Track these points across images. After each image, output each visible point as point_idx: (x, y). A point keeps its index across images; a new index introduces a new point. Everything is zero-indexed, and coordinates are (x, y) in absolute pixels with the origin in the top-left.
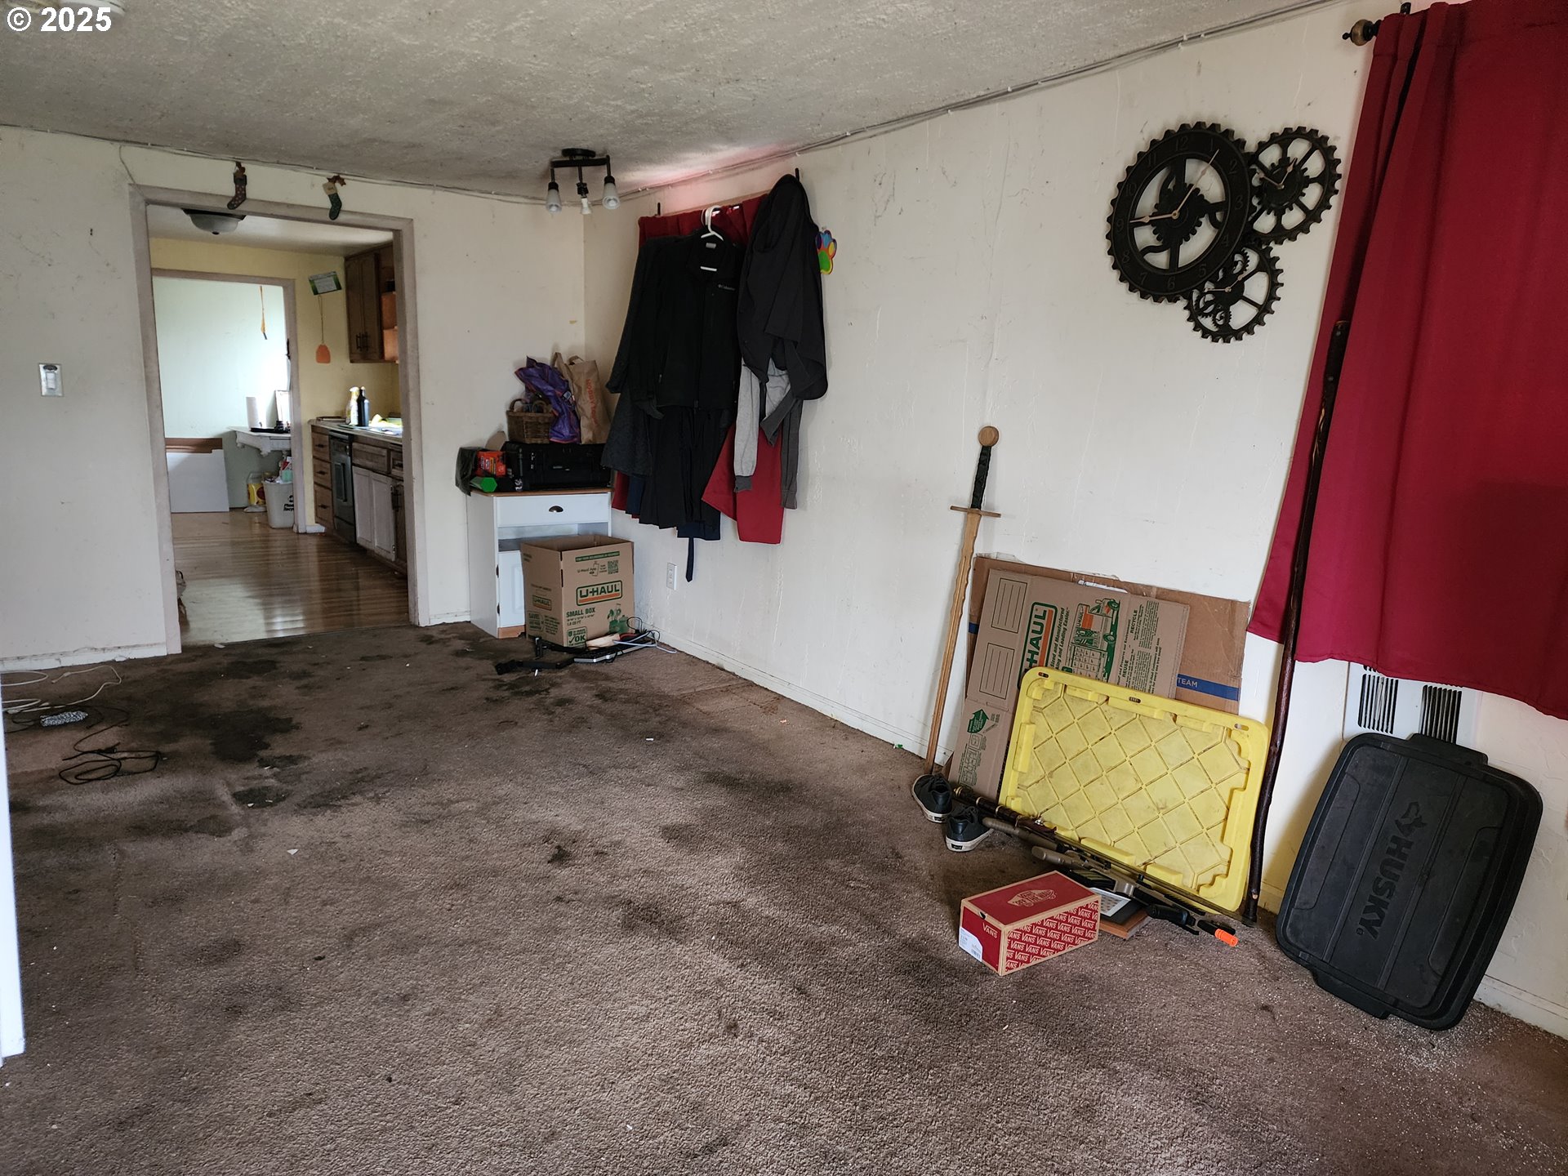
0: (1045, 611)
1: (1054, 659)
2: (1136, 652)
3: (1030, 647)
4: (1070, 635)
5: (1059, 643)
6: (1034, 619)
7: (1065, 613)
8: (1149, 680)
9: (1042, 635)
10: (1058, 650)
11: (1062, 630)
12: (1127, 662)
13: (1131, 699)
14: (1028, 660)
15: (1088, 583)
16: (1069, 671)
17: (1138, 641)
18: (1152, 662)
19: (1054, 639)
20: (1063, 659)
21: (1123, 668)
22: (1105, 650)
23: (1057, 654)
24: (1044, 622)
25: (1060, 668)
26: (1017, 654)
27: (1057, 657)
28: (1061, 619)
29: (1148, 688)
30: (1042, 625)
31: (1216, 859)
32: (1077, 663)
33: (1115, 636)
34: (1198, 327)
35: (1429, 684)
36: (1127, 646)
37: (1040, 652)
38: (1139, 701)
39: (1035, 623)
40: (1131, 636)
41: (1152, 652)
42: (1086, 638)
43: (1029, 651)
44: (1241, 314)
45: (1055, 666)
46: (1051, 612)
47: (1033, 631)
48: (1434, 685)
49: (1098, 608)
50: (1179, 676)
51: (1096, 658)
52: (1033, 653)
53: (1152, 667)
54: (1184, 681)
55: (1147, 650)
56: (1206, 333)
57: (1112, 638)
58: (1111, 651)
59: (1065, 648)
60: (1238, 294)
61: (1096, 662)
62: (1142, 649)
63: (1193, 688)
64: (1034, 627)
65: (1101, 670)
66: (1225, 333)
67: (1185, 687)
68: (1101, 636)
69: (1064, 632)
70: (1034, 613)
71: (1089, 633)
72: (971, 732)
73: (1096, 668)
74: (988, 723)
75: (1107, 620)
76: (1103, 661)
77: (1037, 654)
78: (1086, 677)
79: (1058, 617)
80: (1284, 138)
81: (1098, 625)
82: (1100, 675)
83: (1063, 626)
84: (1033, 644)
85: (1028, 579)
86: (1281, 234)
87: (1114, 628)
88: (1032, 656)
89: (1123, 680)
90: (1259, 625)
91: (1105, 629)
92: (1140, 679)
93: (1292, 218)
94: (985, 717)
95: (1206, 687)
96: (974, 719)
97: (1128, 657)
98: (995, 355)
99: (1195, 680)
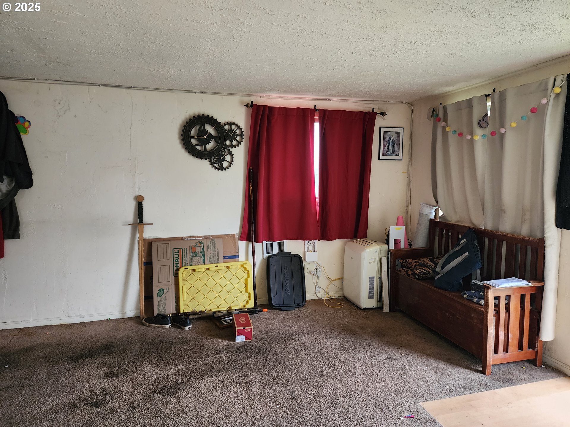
0: (178, 250)
1: (185, 263)
2: (211, 254)
3: (175, 262)
4: (189, 255)
5: (186, 258)
6: (174, 254)
7: (186, 249)
8: (217, 260)
9: (179, 258)
10: (186, 261)
11: (186, 254)
12: (209, 257)
13: (216, 266)
14: (175, 267)
15: (189, 239)
16: (192, 265)
17: (211, 251)
18: (217, 255)
19: (183, 258)
20: (188, 262)
21: (208, 259)
22: (202, 256)
23: (186, 262)
24: (179, 254)
25: (188, 265)
26: (171, 266)
27: (186, 263)
28: (185, 251)
29: (217, 262)
30: (178, 255)
31: (245, 297)
32: (193, 262)
33: (204, 251)
34: (214, 166)
35: (278, 242)
36: (208, 253)
37: (179, 263)
38: (218, 266)
39: (175, 255)
40: (209, 250)
41: (216, 252)
42: (195, 254)
43: (175, 264)
44: (225, 164)
45: (186, 265)
46: (180, 250)
47: (175, 257)
48: (279, 241)
49: (197, 245)
50: (224, 257)
51: (200, 259)
52: (177, 264)
53: (217, 256)
54: (225, 258)
55: (215, 252)
56: (216, 168)
57: (203, 252)
58: (204, 256)
59: (188, 259)
60: (224, 159)
61: (200, 260)
62: (213, 252)
63: (227, 259)
64: (175, 256)
65: (202, 262)
66: (221, 168)
67: (226, 259)
68: (200, 252)
69: (187, 255)
70: (174, 252)
71: (195, 253)
72: (159, 297)
73: (200, 262)
74: (165, 291)
75: (200, 248)
76: (202, 259)
77: (179, 264)
78: (197, 265)
79: (183, 251)
80: (230, 124)
81: (198, 249)
82: (202, 263)
83: (186, 253)
84: (176, 261)
85: (169, 242)
86: (232, 146)
87: (203, 249)
88: (177, 265)
89: (209, 262)
90: (241, 238)
91: (200, 250)
92: (214, 260)
93: (234, 143)
94: (163, 290)
95: (230, 257)
96: (159, 292)
97: (209, 256)
98: (137, 172)
99: (227, 256)
